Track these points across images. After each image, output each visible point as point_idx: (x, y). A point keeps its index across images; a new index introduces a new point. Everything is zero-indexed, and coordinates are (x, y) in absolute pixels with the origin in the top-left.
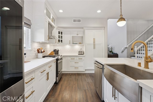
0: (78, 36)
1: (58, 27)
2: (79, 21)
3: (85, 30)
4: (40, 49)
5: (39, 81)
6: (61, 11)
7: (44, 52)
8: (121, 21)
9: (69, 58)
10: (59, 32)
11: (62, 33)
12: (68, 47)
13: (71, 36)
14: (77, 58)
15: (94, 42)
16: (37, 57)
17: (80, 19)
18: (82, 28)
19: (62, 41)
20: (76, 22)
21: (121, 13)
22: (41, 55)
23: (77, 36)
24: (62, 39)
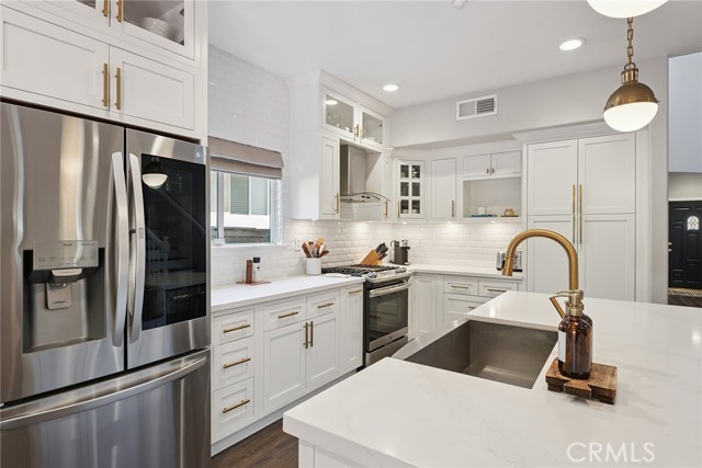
0: (493, 176)
1: (396, 148)
2: (486, 106)
3: (525, 147)
4: (311, 243)
5: (272, 339)
6: (391, 88)
7: (325, 253)
8: (620, 103)
9: (446, 282)
10: (404, 170)
11: (417, 169)
12: (453, 230)
13: (462, 178)
14: (482, 284)
15: (578, 207)
16: (304, 272)
17: (490, 97)
18: (509, 136)
19: (416, 205)
20: (472, 113)
21: (630, 56)
22: (315, 264)
23: (488, 177)
24: (416, 198)
